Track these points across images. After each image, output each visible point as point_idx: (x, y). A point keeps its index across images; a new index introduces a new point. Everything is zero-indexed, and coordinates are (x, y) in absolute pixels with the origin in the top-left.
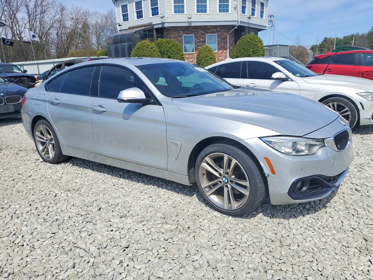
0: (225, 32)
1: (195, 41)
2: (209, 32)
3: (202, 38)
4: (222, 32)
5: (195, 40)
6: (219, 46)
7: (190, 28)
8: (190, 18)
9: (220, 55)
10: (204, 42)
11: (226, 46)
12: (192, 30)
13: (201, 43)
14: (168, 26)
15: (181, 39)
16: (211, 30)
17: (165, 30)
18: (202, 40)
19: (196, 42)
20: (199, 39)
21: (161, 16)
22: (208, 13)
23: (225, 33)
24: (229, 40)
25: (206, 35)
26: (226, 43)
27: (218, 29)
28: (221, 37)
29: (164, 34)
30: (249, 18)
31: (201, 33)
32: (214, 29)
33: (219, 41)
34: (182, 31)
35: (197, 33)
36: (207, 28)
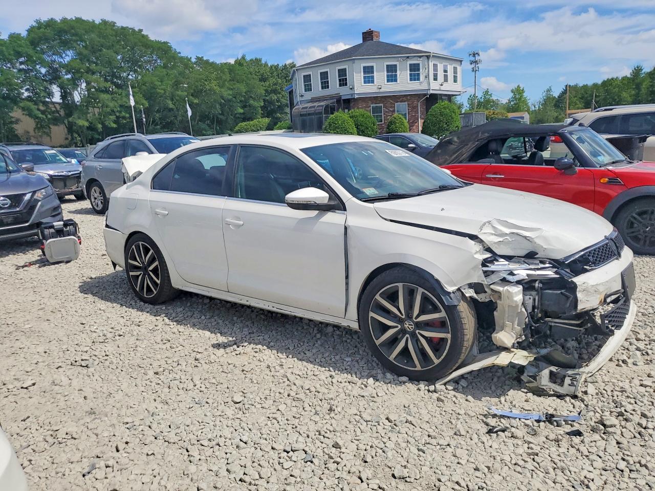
0: (416, 100)
1: (384, 111)
2: (399, 101)
3: (391, 107)
4: (413, 101)
6: (409, 115)
7: (379, 98)
8: (381, 88)
10: (394, 111)
11: (418, 115)
13: (391, 113)
14: (357, 97)
15: (369, 109)
17: (353, 101)
18: (391, 109)
20: (388, 108)
21: (351, 87)
22: (399, 82)
23: (415, 102)
24: (420, 109)
25: (396, 104)
27: (409, 98)
28: (412, 105)
29: (351, 105)
30: (442, 85)
31: (390, 103)
32: (403, 98)
33: (409, 110)
34: (370, 101)
35: (386, 102)
36: (397, 97)
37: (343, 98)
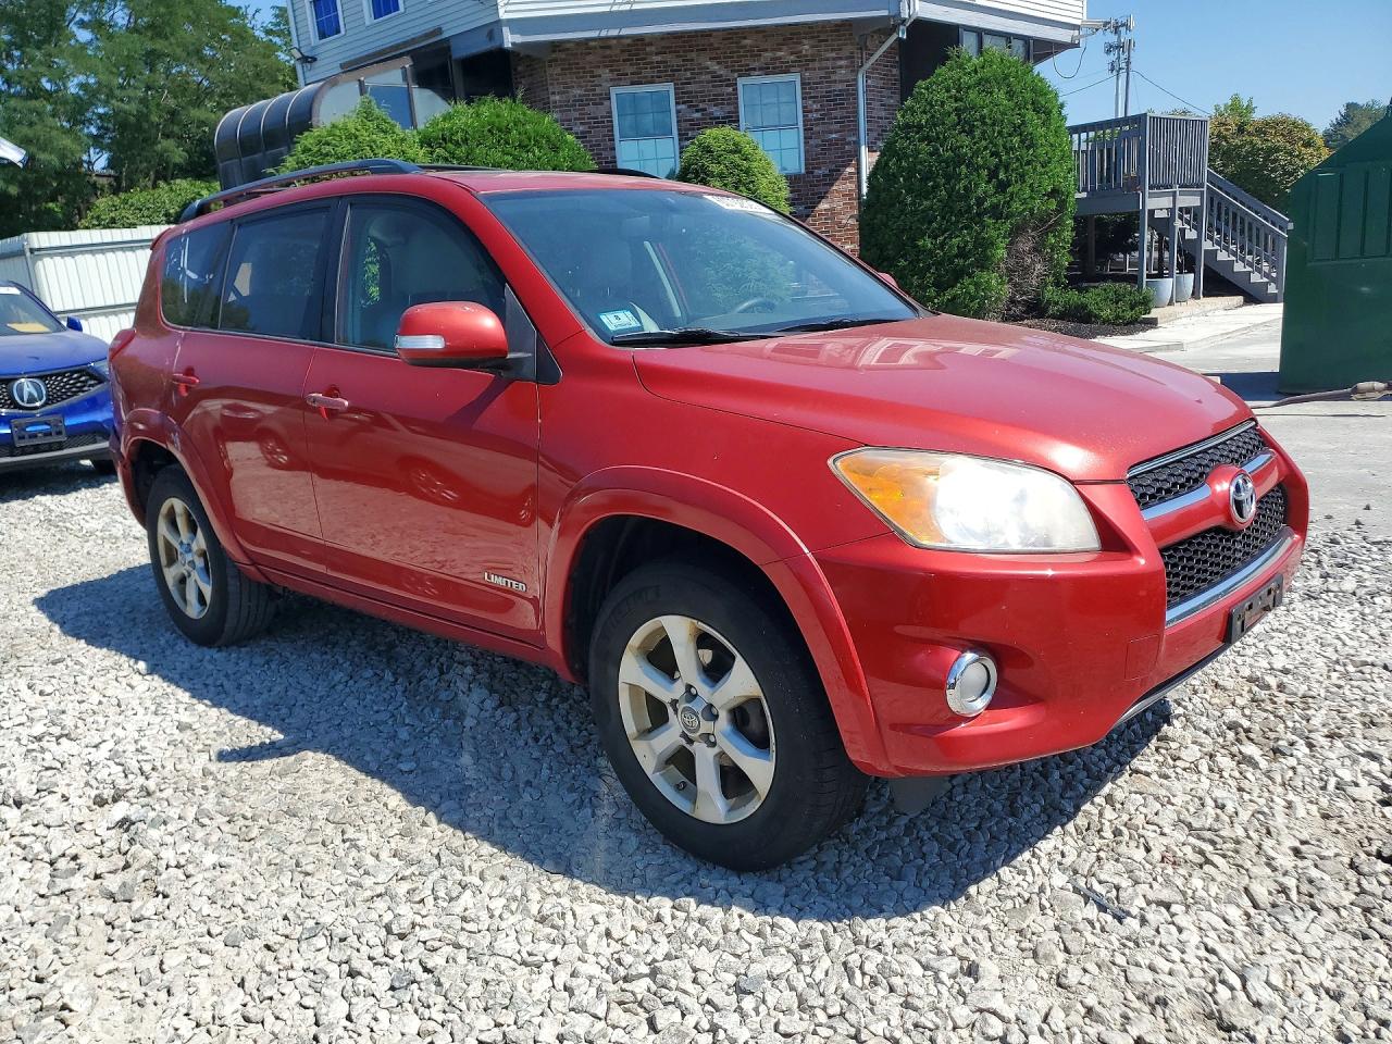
0: (843, 63)
2: (756, 65)
3: (715, 101)
4: (829, 64)
5: (678, 112)
6: (811, 142)
7: (648, 49)
9: (823, 189)
10: (731, 120)
11: (854, 138)
12: (659, 58)
14: (518, 41)
15: (600, 111)
16: (769, 54)
17: (519, 68)
18: (717, 112)
19: (687, 124)
20: (701, 106)
23: (841, 67)
24: (869, 109)
25: (741, 82)
26: (848, 123)
27: (806, 48)
28: (822, 89)
31: (709, 77)
32: (780, 50)
33: (811, 112)
34: (607, 66)
35: (689, 74)
36: (745, 47)
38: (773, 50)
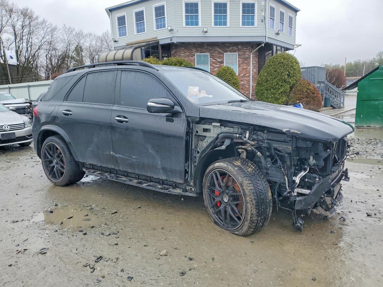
0: (248, 51)
1: (210, 62)
2: (228, 50)
3: (219, 58)
4: (245, 51)
5: (210, 60)
6: (240, 68)
7: (204, 45)
9: (242, 79)
10: (222, 62)
11: (249, 68)
12: (207, 47)
13: (219, 64)
14: (178, 41)
15: (192, 58)
17: (173, 47)
18: (219, 60)
19: (212, 63)
20: (216, 59)
21: (169, 28)
22: (229, 26)
23: (247, 52)
24: (253, 61)
25: (225, 54)
26: (248, 64)
27: (240, 47)
28: (243, 56)
29: (172, 53)
30: (277, 34)
31: (218, 52)
32: (234, 47)
33: (240, 61)
34: (194, 48)
35: (213, 51)
36: (226, 46)
37: (161, 43)
38: (232, 47)
